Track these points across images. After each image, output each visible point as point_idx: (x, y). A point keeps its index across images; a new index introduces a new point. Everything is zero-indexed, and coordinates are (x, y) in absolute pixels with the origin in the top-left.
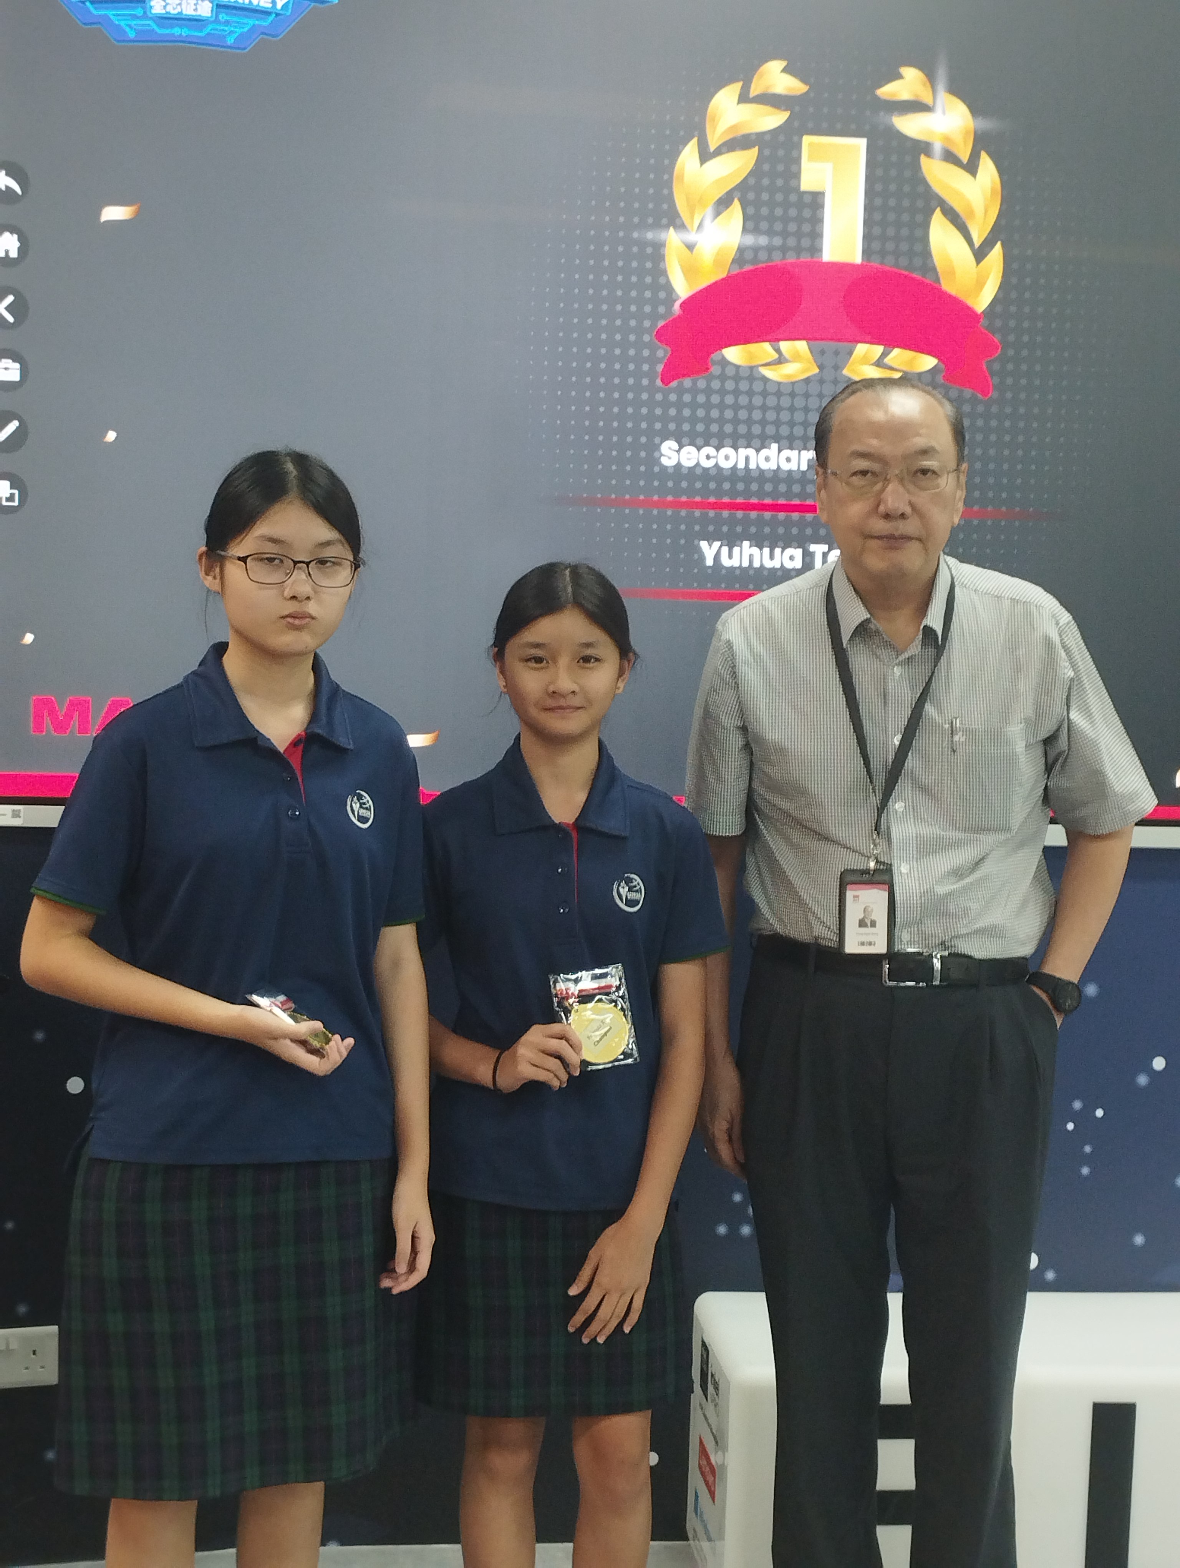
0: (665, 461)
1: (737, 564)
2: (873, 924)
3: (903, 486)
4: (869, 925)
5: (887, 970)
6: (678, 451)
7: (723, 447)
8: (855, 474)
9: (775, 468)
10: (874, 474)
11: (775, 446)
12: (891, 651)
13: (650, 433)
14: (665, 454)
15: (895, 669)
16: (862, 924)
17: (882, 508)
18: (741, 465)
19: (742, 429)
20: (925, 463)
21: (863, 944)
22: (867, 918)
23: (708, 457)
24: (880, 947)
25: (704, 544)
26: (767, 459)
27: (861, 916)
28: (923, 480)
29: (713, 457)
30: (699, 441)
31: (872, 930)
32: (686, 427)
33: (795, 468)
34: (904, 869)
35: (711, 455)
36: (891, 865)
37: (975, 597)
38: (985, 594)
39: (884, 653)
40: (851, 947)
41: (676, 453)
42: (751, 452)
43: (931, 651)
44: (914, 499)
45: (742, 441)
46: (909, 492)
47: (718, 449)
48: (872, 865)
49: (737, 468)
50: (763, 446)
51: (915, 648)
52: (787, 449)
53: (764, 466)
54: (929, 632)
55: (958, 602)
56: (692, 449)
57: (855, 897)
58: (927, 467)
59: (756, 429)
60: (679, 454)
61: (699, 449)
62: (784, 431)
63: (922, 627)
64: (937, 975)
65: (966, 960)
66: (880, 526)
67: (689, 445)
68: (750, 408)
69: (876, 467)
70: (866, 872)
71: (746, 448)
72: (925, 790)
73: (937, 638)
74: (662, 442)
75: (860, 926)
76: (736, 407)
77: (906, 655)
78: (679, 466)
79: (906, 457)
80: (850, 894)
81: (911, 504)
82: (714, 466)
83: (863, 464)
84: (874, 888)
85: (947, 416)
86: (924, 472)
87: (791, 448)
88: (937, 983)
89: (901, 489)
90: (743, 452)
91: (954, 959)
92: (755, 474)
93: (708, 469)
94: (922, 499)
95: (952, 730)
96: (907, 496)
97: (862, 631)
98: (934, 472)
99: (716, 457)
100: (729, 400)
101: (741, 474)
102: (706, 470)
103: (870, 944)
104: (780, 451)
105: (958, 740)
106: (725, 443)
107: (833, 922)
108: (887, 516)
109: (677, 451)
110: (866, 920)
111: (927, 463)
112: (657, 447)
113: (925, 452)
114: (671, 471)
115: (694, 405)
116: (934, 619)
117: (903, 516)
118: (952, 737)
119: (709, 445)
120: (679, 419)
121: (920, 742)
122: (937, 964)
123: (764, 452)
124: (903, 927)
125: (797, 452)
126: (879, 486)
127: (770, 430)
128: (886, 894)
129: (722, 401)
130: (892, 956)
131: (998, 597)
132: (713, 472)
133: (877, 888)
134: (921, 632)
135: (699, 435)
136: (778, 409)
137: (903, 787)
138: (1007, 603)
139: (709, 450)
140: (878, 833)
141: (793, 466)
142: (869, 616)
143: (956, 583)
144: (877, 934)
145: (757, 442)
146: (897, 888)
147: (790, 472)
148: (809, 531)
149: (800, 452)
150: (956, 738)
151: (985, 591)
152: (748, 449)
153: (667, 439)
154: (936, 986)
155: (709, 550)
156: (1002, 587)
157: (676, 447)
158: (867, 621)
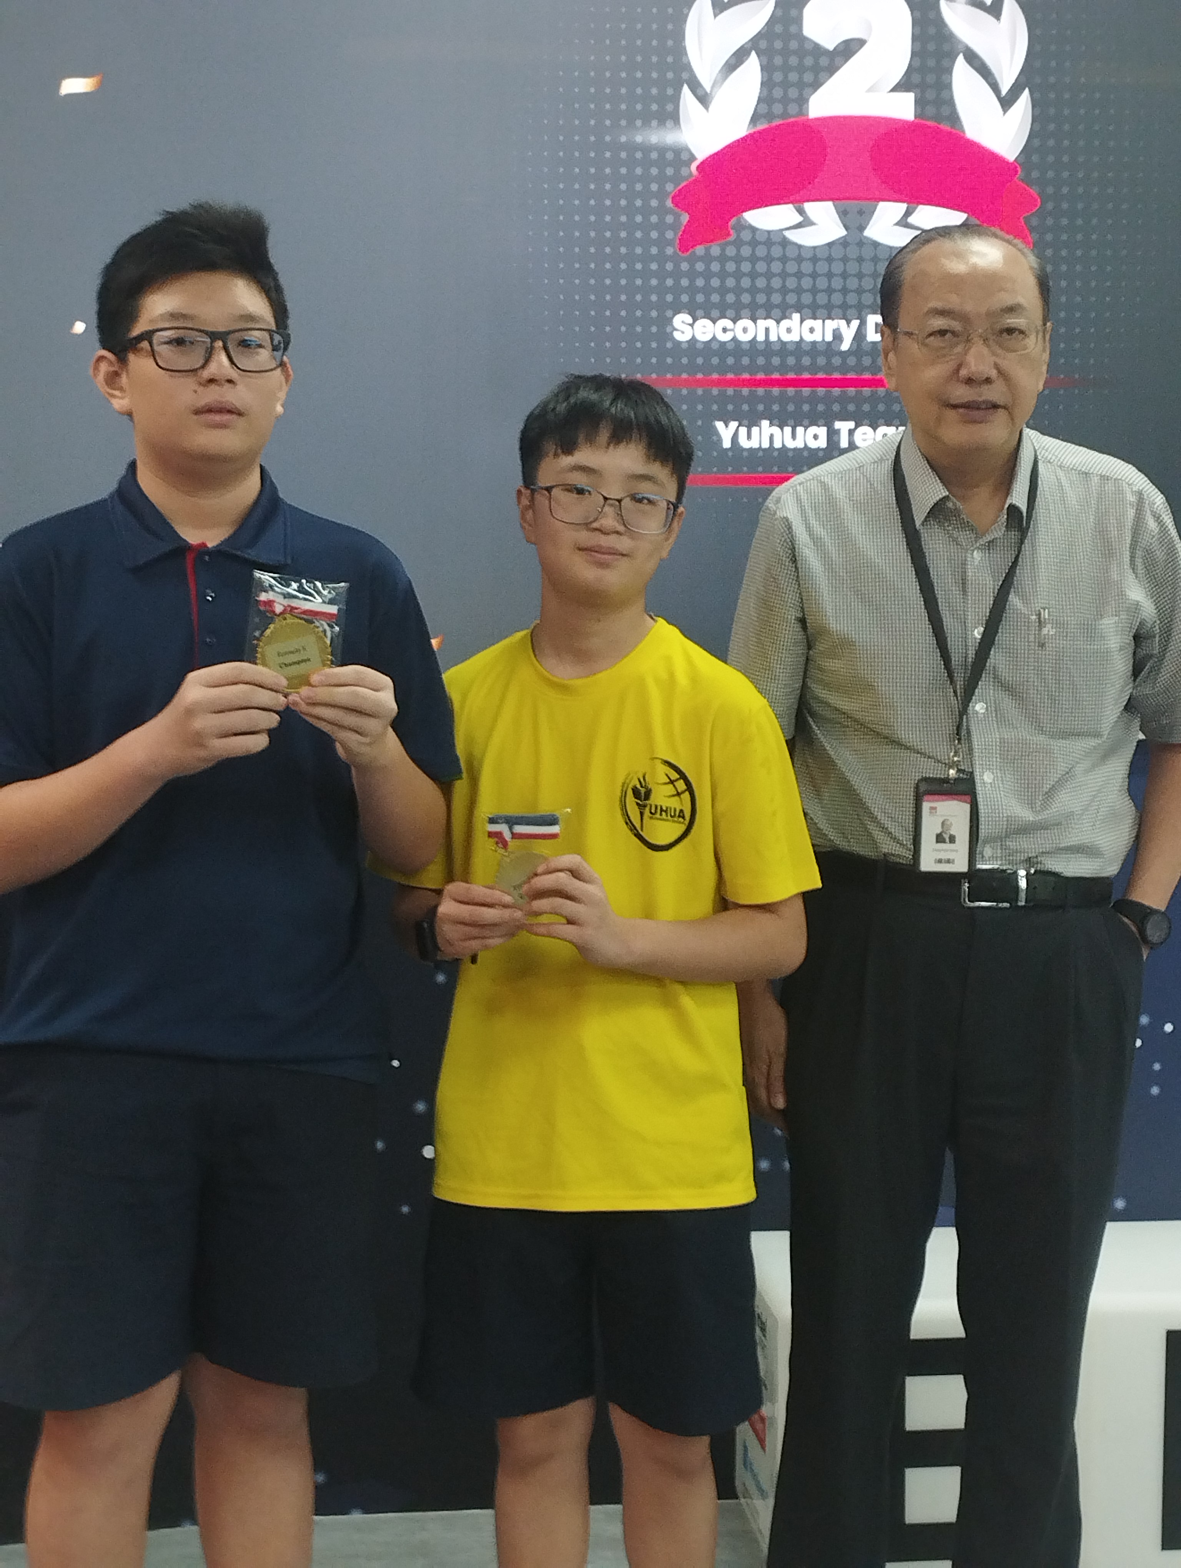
0: (677, 336)
1: (756, 446)
2: (952, 839)
3: (988, 346)
4: (947, 840)
5: (967, 889)
6: (692, 325)
7: (741, 318)
8: (931, 335)
9: (797, 339)
10: (954, 333)
11: (796, 316)
12: (970, 534)
13: (662, 306)
14: (679, 329)
15: (975, 552)
16: (940, 839)
17: (963, 372)
18: (761, 338)
19: (761, 298)
20: (1009, 321)
21: (940, 861)
22: (946, 833)
23: (725, 330)
24: (961, 866)
25: (720, 425)
26: (789, 330)
27: (939, 831)
28: (1011, 341)
29: (730, 330)
30: (715, 313)
31: (952, 846)
32: (700, 298)
33: (819, 339)
34: (988, 777)
35: (728, 328)
36: (972, 773)
37: (1061, 474)
38: (1072, 469)
39: (964, 536)
40: (927, 864)
41: (690, 327)
42: (771, 323)
43: (1014, 535)
44: (999, 361)
45: (761, 312)
46: (994, 354)
47: (734, 321)
48: (952, 772)
49: (757, 342)
50: (784, 317)
51: (998, 531)
52: (810, 318)
53: (786, 338)
54: (1013, 510)
55: (1043, 479)
56: (706, 322)
57: (932, 808)
58: (1013, 326)
59: (776, 298)
60: (693, 328)
61: (714, 322)
62: (807, 299)
63: (1007, 506)
64: (1023, 895)
65: (1052, 878)
66: (961, 393)
67: (704, 317)
68: (769, 275)
69: (956, 325)
70: (946, 780)
71: (765, 319)
72: (1007, 688)
73: (1022, 517)
74: (674, 315)
75: (937, 842)
76: (753, 275)
77: (989, 538)
78: (693, 340)
79: (990, 314)
80: (926, 806)
81: (997, 366)
82: (732, 340)
83: (939, 323)
84: (954, 799)
85: (1031, 268)
86: (1010, 331)
87: (815, 318)
88: (1022, 903)
89: (985, 351)
90: (762, 324)
91: (1039, 877)
92: (777, 347)
93: (725, 343)
94: (1009, 362)
95: (1040, 622)
96: (993, 359)
97: (938, 511)
98: (1022, 332)
99: (733, 330)
100: (746, 267)
101: (761, 347)
102: (723, 344)
103: (948, 861)
104: (802, 322)
105: (1046, 632)
106: (743, 315)
107: (906, 838)
108: (969, 381)
109: (690, 325)
110: (944, 835)
111: (1012, 321)
112: (670, 321)
113: (1011, 310)
114: (684, 346)
115: (708, 275)
116: (1019, 497)
117: (988, 381)
118: (1040, 630)
119: (725, 317)
120: (692, 290)
121: (1003, 636)
122: (1023, 884)
123: (785, 323)
124: (985, 842)
125: (821, 321)
126: (959, 349)
127: (791, 299)
128: (967, 807)
129: (738, 268)
130: (972, 874)
131: (1086, 474)
132: (730, 347)
133: (957, 800)
134: (1005, 511)
135: (715, 306)
136: (799, 275)
137: (985, 687)
138: (1096, 479)
139: (726, 323)
140: (959, 740)
141: (817, 337)
142: (948, 493)
143: (1039, 457)
144: (957, 851)
145: (776, 312)
146: (980, 799)
147: (814, 343)
148: (836, 407)
149: (824, 322)
150: (1045, 631)
151: (1071, 466)
152: (767, 320)
153: (679, 313)
154: (1022, 907)
155: (726, 432)
156: (1090, 462)
157: (690, 320)
158: (945, 499)
